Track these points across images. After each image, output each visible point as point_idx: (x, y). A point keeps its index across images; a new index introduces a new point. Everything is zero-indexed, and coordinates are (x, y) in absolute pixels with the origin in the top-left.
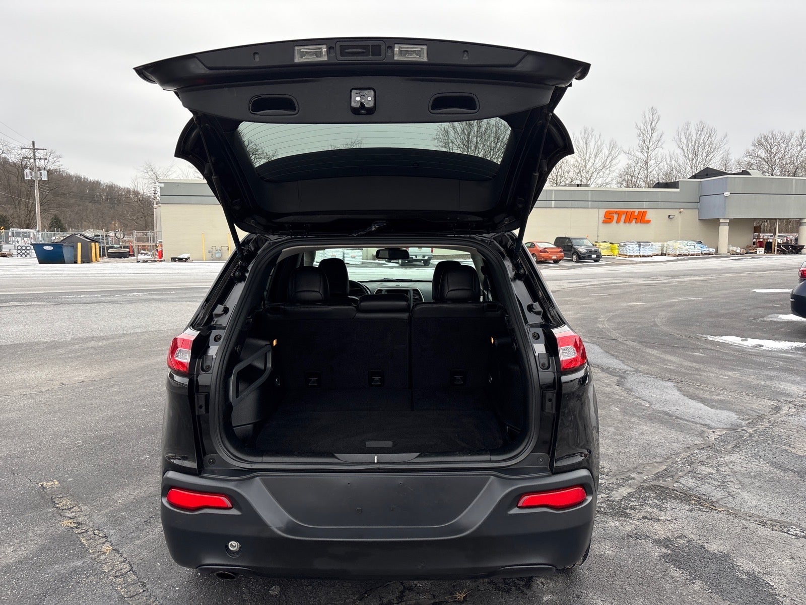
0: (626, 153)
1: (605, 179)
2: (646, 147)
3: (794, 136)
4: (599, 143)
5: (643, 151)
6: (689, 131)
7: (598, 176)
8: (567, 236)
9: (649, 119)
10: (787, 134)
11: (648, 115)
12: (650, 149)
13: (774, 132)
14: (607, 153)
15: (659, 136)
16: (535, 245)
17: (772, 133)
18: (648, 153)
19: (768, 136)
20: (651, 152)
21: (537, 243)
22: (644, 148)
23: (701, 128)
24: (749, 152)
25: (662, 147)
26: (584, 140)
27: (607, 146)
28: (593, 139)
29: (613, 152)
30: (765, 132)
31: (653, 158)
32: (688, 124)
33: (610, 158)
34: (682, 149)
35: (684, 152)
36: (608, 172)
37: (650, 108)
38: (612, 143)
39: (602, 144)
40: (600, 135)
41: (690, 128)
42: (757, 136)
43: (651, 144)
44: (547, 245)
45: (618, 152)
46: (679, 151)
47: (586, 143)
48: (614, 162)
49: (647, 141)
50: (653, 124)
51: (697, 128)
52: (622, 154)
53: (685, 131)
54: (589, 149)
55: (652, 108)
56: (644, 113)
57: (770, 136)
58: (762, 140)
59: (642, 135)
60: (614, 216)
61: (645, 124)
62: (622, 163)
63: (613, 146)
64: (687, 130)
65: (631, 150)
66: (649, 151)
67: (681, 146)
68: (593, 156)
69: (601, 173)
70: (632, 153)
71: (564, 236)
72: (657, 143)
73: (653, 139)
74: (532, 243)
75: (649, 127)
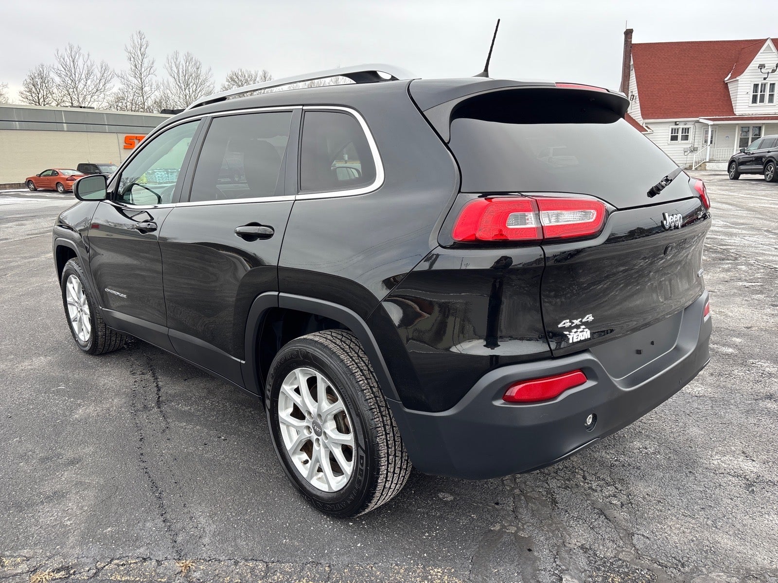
0: (118, 76)
1: (100, 103)
2: (137, 71)
3: (259, 75)
4: (89, 63)
5: (136, 76)
6: (179, 60)
7: (92, 100)
8: (91, 162)
9: (138, 42)
10: (253, 73)
11: (136, 39)
12: (143, 74)
13: (242, 70)
14: (99, 75)
15: (151, 62)
16: (58, 173)
17: (241, 71)
18: (141, 79)
19: (238, 74)
20: (144, 78)
21: (60, 171)
22: (137, 74)
23: (189, 59)
24: (225, 87)
25: (155, 75)
26: (71, 58)
27: (98, 68)
28: (81, 58)
29: (105, 75)
30: (236, 70)
31: (147, 85)
32: (177, 53)
33: (103, 81)
34: (175, 78)
35: (176, 81)
36: (102, 95)
37: (138, 32)
38: (104, 65)
39: (92, 65)
40: (88, 55)
41: (179, 58)
42: (230, 73)
43: (143, 70)
44: (71, 173)
45: (111, 76)
46: (172, 80)
47: (73, 62)
48: (108, 86)
49: (139, 66)
50: (142, 49)
51: (185, 57)
52: (116, 77)
53: (175, 60)
54: (78, 69)
55: (139, 33)
56: (132, 36)
57: (240, 74)
58: (235, 77)
59: (132, 59)
60: (135, 142)
61: (134, 47)
62: (115, 87)
63: (105, 69)
64: (177, 59)
65: (123, 73)
66: (142, 77)
67: (173, 75)
68: (83, 76)
69: (96, 97)
70: (125, 77)
71: (87, 163)
72: (149, 69)
73: (144, 65)
74: (54, 171)
75: (139, 51)
